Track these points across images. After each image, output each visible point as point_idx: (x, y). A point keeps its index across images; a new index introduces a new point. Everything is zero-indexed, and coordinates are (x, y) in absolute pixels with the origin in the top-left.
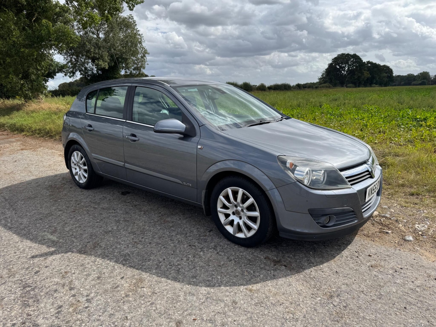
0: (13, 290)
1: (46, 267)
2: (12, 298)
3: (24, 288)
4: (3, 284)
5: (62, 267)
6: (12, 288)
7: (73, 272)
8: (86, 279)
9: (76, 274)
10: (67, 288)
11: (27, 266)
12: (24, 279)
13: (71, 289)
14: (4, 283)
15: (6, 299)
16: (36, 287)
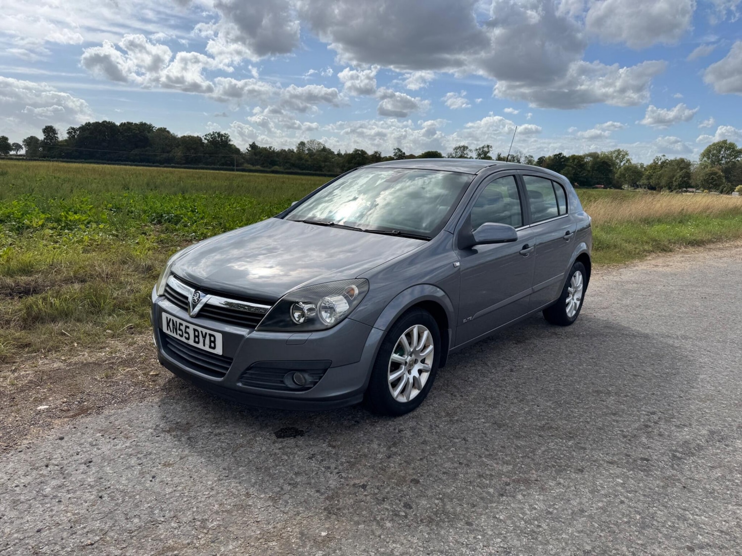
0: (693, 466)
1: (629, 456)
2: (703, 461)
3: (680, 459)
4: (693, 479)
5: (619, 443)
6: (691, 468)
7: (619, 432)
8: (625, 421)
9: (623, 429)
10: (650, 429)
11: (642, 473)
12: (667, 465)
13: (647, 426)
14: (690, 479)
15: (709, 465)
16: (670, 451)
